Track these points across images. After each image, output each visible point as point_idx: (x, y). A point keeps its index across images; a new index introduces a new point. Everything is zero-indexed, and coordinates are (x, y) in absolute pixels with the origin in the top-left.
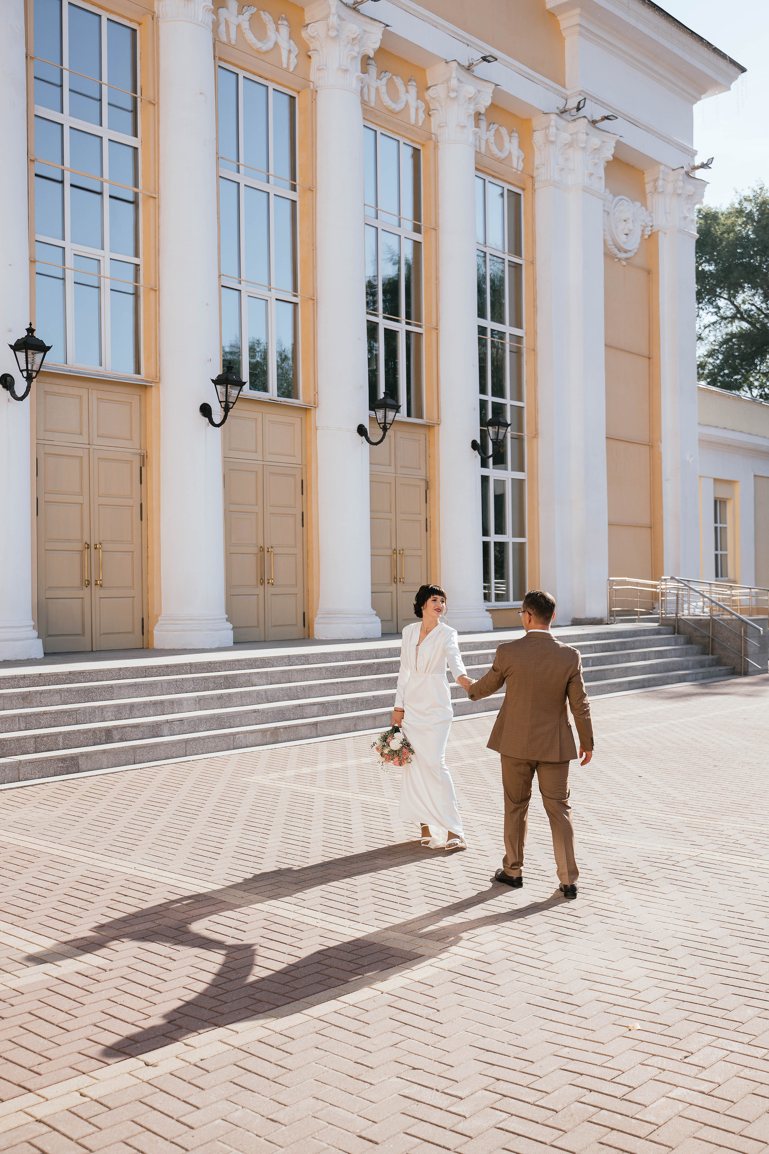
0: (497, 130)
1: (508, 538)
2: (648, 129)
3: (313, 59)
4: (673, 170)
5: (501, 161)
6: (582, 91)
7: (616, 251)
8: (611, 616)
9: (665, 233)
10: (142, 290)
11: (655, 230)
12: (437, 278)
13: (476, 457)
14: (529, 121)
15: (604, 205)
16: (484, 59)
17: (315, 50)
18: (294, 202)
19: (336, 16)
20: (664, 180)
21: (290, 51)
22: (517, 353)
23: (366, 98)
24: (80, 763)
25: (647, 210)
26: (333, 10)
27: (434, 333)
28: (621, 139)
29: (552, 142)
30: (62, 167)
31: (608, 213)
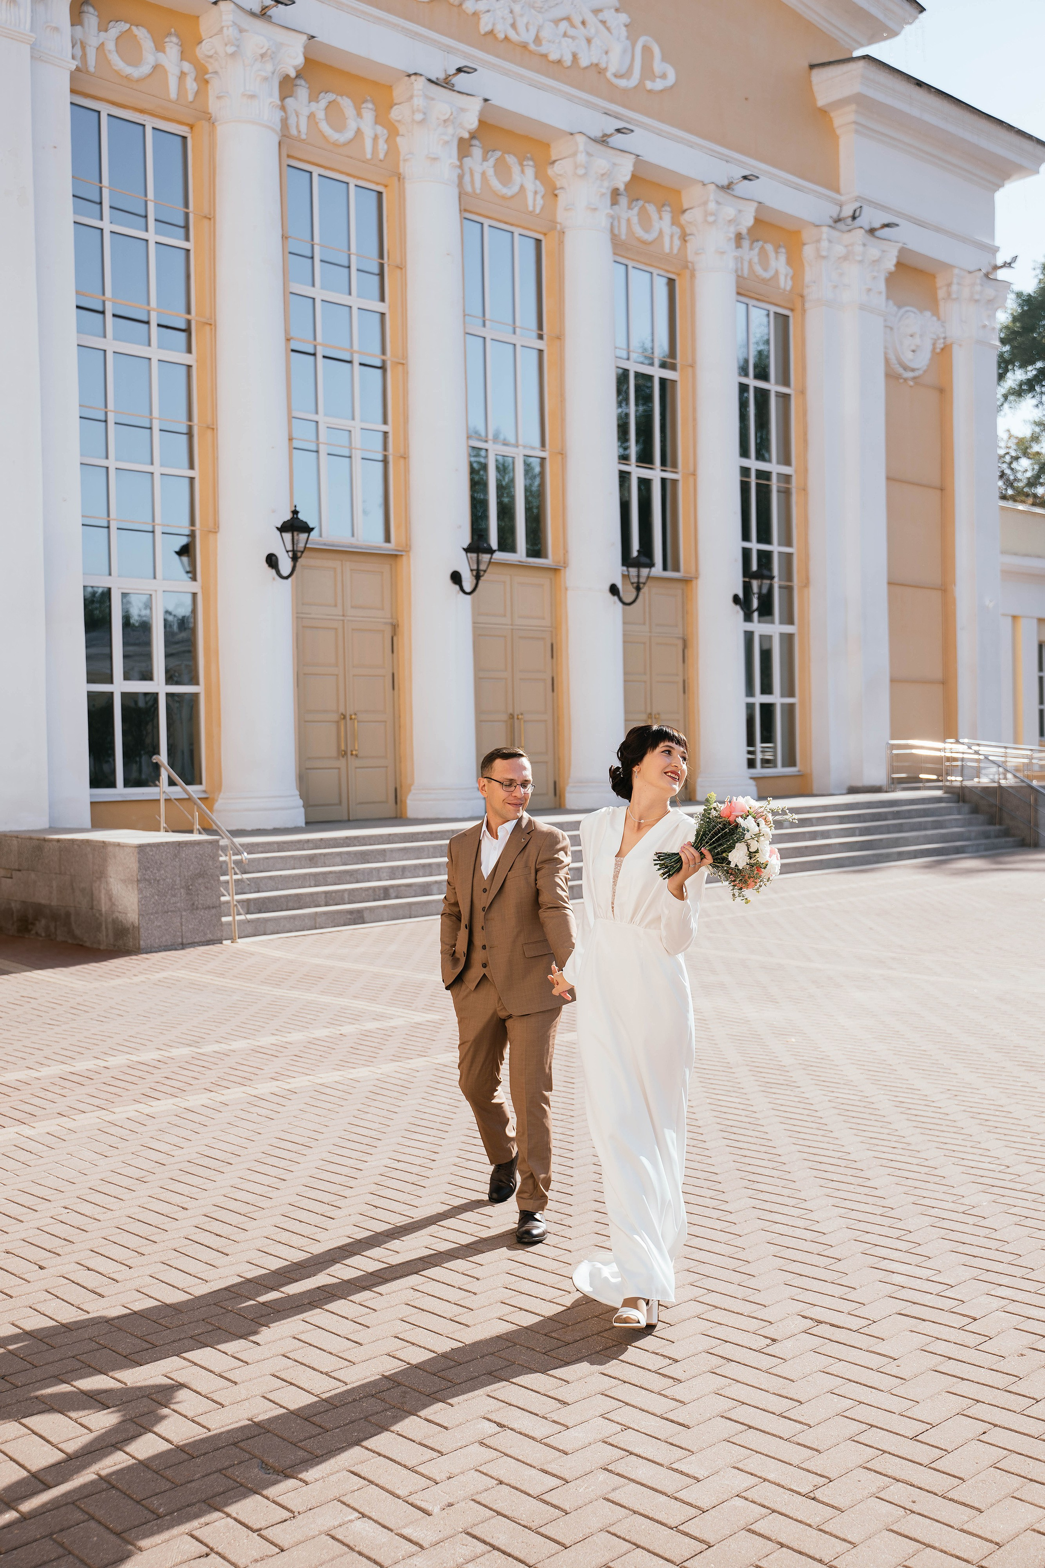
0: (762, 248)
1: (776, 699)
2: (938, 229)
3: (560, 198)
4: (970, 272)
5: (765, 281)
6: (859, 197)
7: (901, 371)
8: (893, 783)
9: (960, 345)
10: (391, 459)
11: (949, 341)
12: (695, 419)
13: (738, 612)
14: (798, 233)
15: (885, 320)
16: (745, 178)
17: (562, 188)
18: (541, 351)
19: (584, 155)
20: (959, 284)
21: (536, 193)
22: (786, 493)
23: (616, 232)
24: (365, 915)
25: (939, 319)
26: (581, 147)
27: (691, 479)
28: (905, 246)
29: (824, 257)
30: (315, 343)
31: (891, 329)
